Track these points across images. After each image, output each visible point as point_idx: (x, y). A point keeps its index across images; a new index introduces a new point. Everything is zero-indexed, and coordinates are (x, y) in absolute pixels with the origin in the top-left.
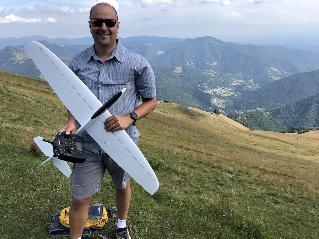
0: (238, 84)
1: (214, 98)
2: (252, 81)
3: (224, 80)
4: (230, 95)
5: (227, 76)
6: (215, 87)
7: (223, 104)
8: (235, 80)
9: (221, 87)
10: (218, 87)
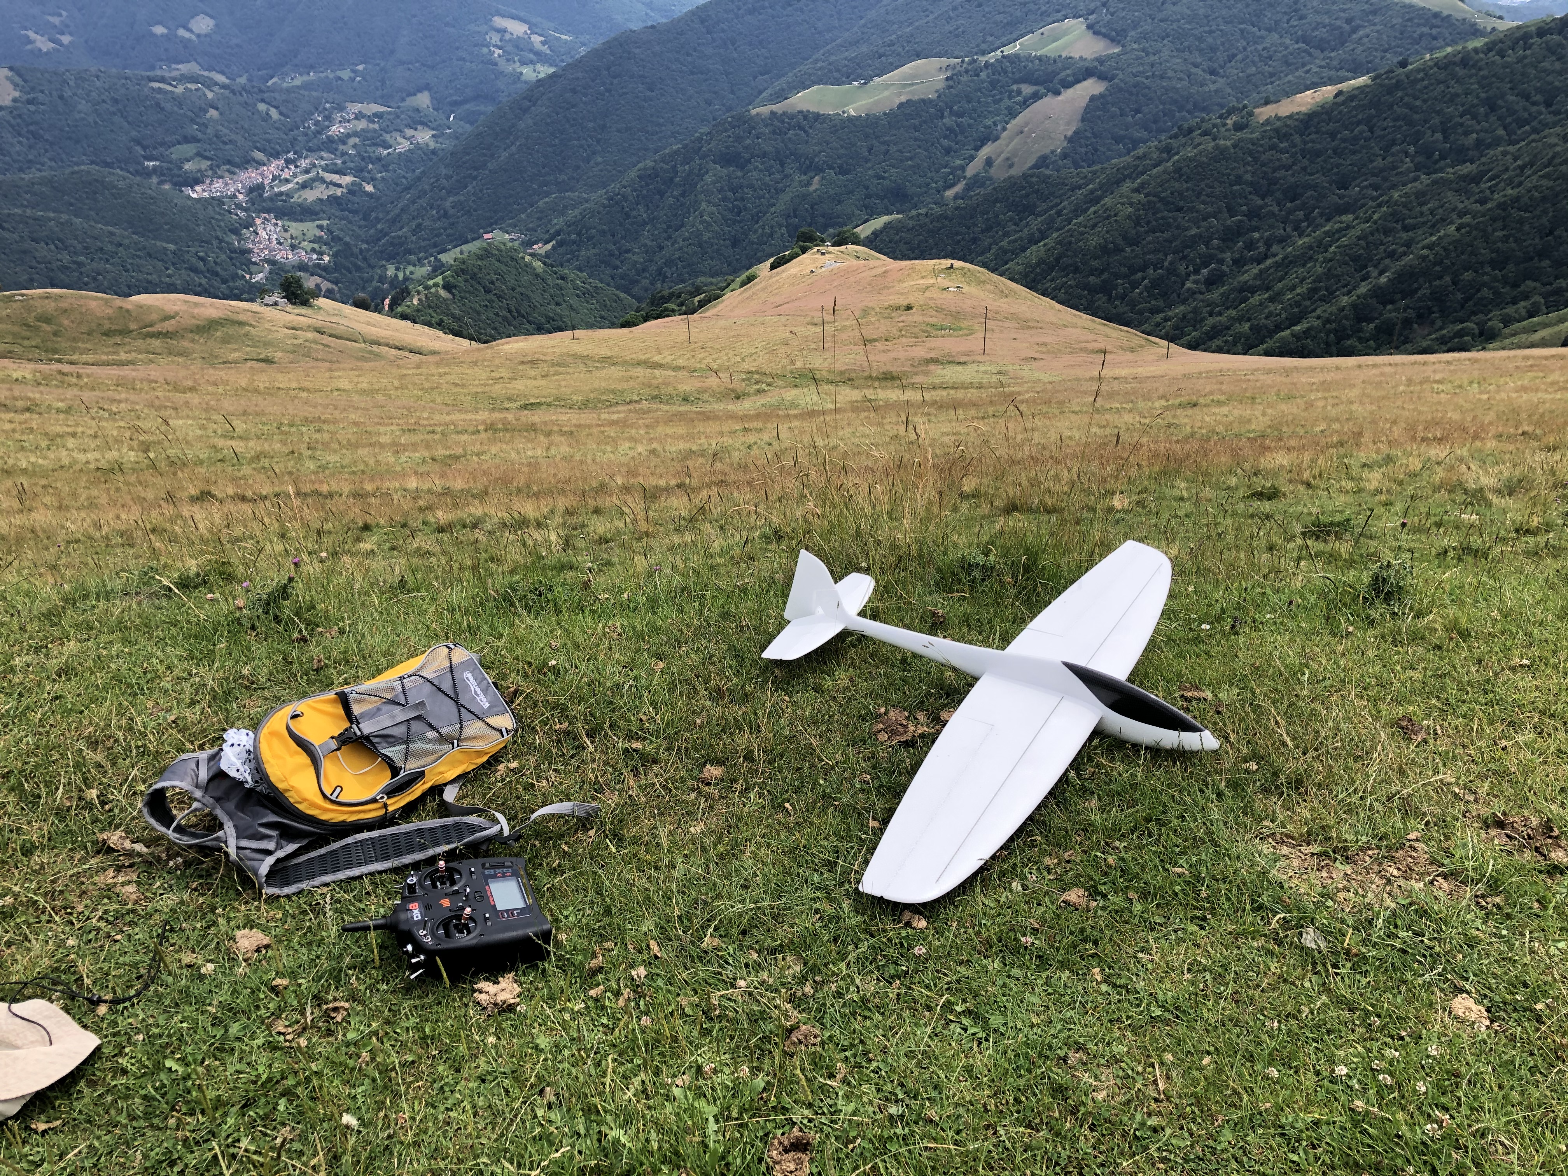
0: (362, 125)
1: (258, 221)
2: (423, 100)
3: (281, 114)
4: (339, 192)
5: (288, 91)
6: (246, 163)
7: (316, 246)
8: (341, 109)
9: (277, 156)
10: (259, 155)
